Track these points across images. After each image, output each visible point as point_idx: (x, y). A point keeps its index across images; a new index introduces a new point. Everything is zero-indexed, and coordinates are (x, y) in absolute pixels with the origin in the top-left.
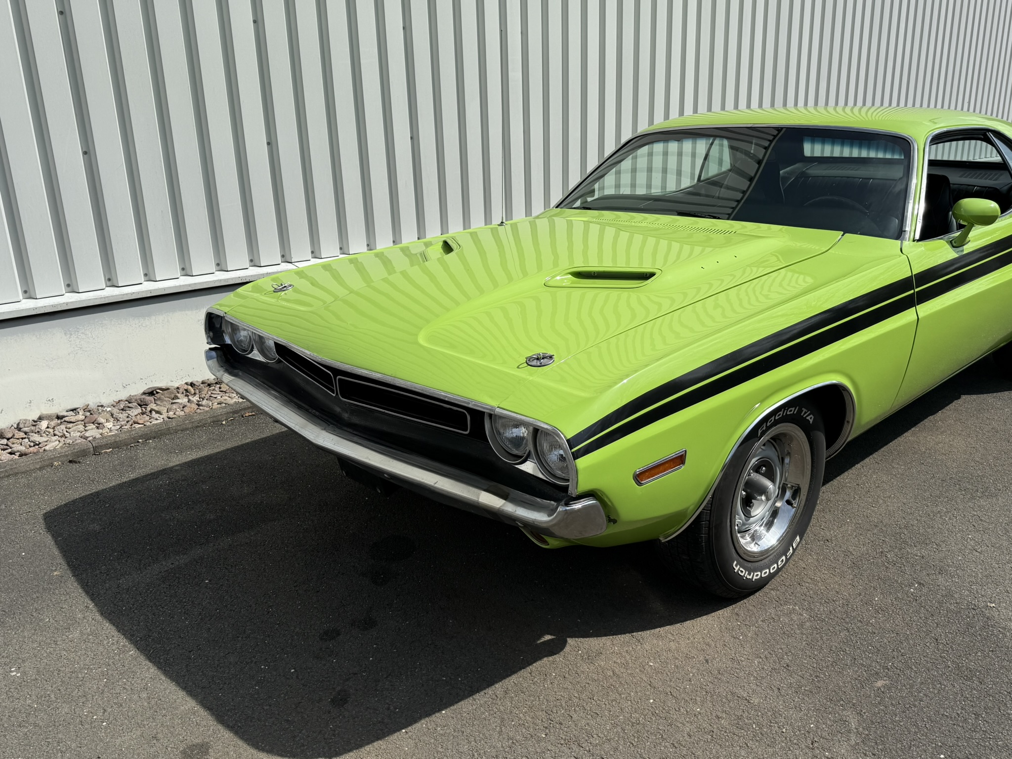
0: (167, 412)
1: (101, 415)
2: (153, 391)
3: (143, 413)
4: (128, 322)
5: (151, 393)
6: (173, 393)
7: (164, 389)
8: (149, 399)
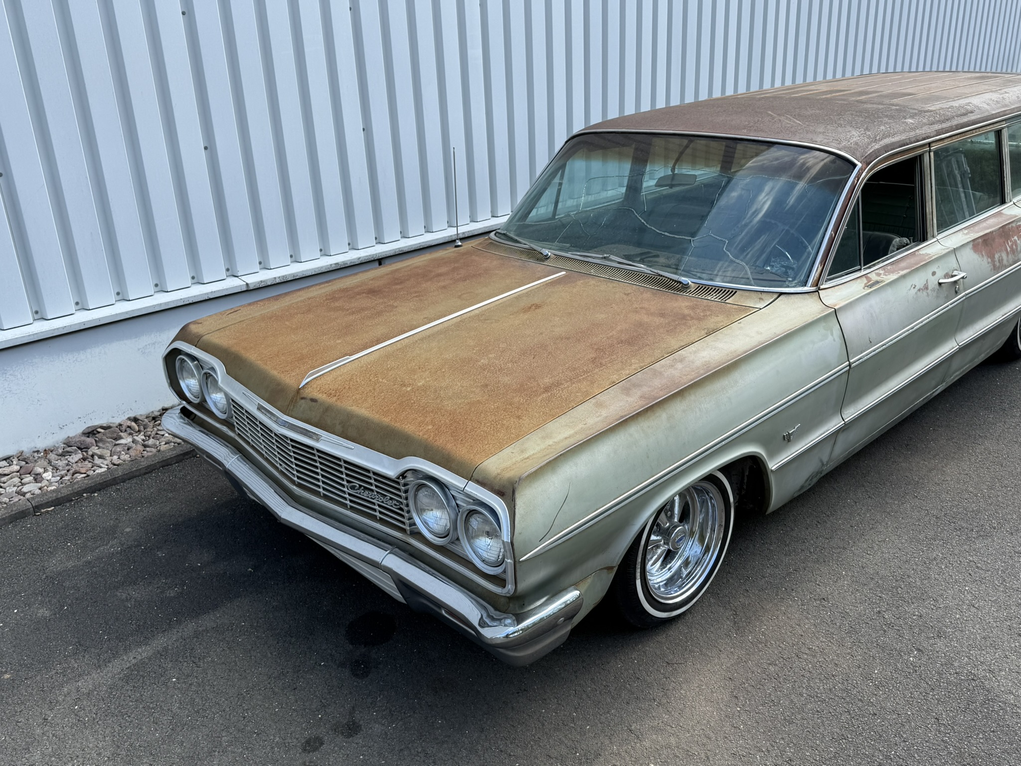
0: (111, 456)
1: (37, 464)
2: (93, 431)
3: (84, 459)
4: (61, 358)
5: (91, 432)
6: (115, 432)
7: (105, 427)
8: (90, 440)
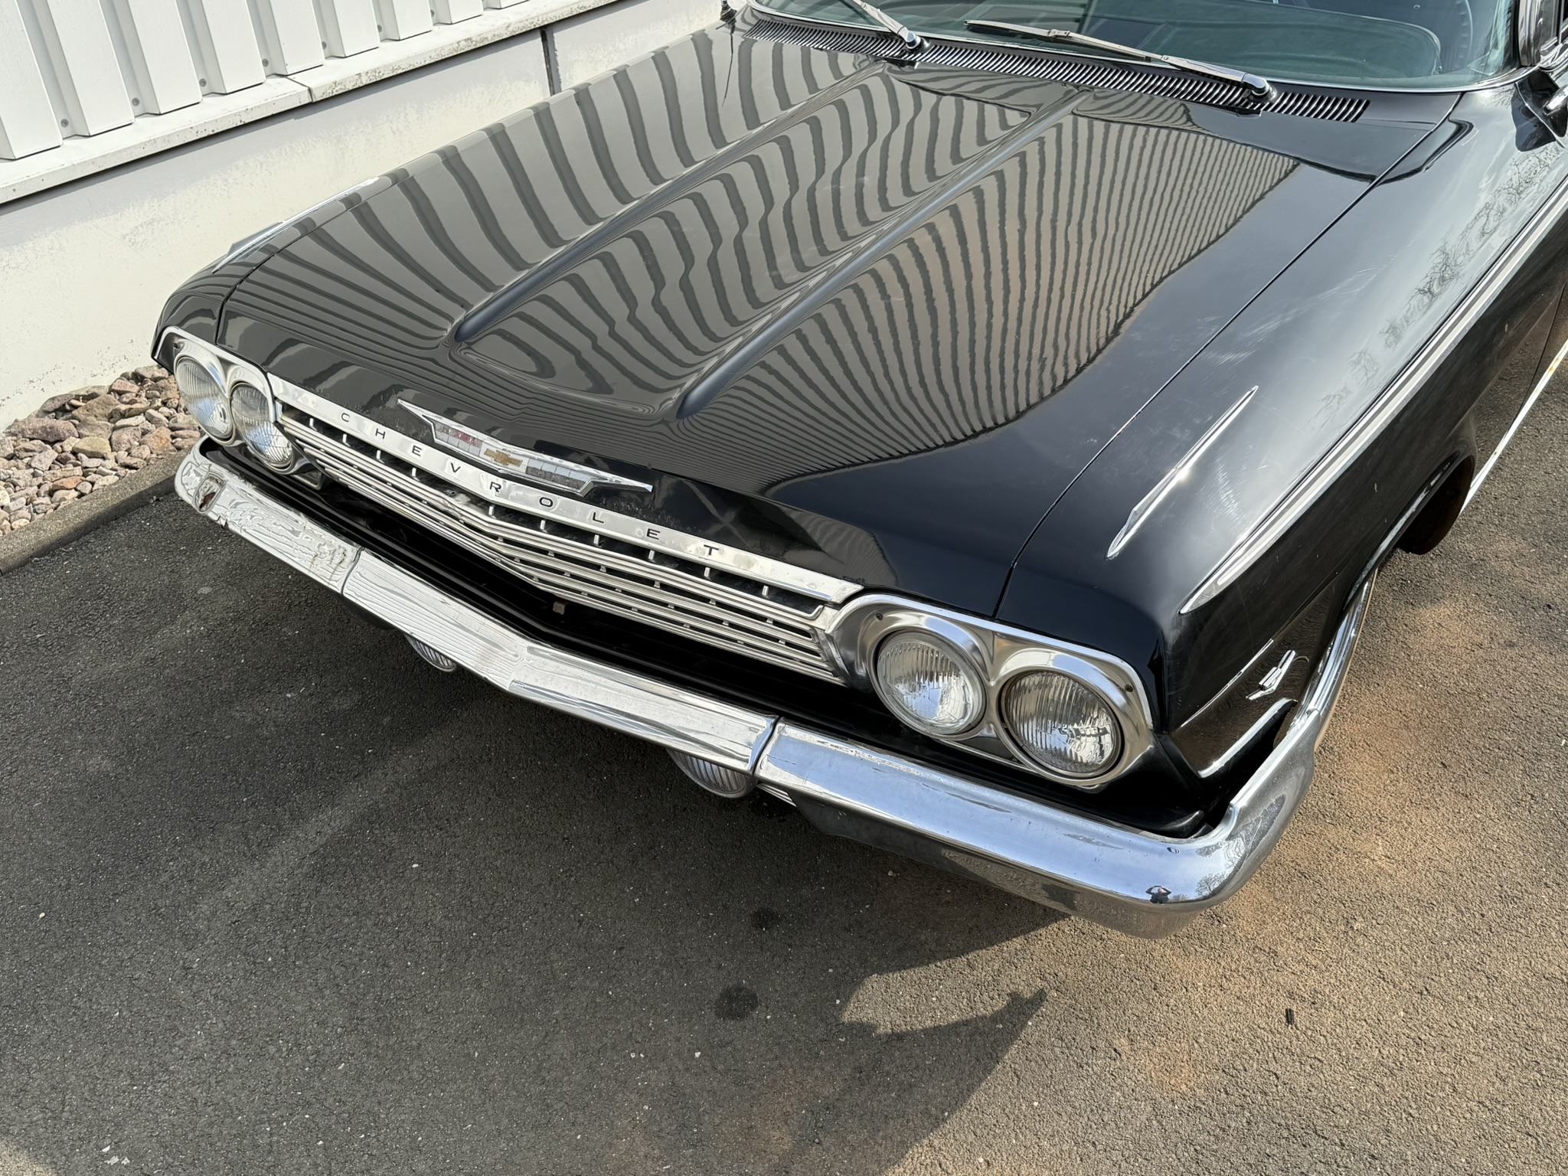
0: (113, 450)
2: (64, 405)
3: (63, 461)
5: (60, 408)
6: (108, 404)
7: (84, 396)
8: (62, 424)
